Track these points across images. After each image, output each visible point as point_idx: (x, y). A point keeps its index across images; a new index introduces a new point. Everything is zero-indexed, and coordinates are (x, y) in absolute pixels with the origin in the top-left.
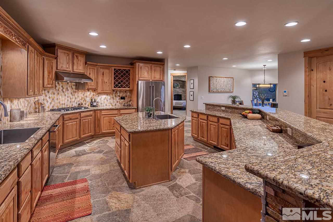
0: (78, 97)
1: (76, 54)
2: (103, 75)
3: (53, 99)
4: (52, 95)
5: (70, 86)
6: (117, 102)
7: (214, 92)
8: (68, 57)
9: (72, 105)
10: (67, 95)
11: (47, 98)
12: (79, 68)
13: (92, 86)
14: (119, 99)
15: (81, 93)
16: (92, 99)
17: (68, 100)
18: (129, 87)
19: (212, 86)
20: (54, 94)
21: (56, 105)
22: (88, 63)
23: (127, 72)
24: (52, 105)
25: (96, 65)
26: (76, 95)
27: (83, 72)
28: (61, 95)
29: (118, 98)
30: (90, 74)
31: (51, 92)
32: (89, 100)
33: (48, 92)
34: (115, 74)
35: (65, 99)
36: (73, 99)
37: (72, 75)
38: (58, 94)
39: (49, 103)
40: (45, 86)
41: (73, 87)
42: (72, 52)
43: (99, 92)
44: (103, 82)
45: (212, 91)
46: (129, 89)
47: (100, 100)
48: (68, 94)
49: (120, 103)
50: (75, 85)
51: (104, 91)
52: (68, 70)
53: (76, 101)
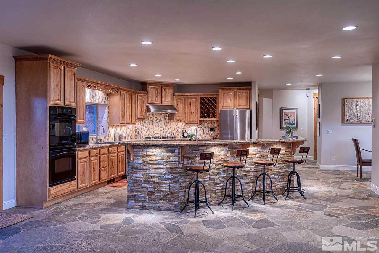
0: (171, 127)
1: (164, 88)
2: (190, 104)
3: (149, 129)
4: (148, 125)
5: (164, 117)
6: (207, 134)
7: (351, 123)
8: (157, 92)
9: (165, 135)
10: (160, 126)
11: (144, 127)
12: (167, 100)
13: (180, 116)
14: (209, 131)
15: (174, 124)
16: (183, 130)
17: (161, 130)
18: (216, 118)
19: (347, 114)
20: (149, 124)
21: (151, 134)
22: (175, 94)
23: (214, 100)
24: (148, 134)
25: (184, 95)
26: (169, 125)
27: (171, 103)
28: (155, 125)
29: (208, 129)
30: (178, 105)
31: (147, 122)
32: (181, 131)
33: (145, 122)
34: (201, 103)
35: (159, 129)
36: (166, 129)
37: (162, 107)
38: (153, 124)
39: (145, 132)
40: (138, 117)
41: (166, 118)
42: (161, 86)
43: (187, 122)
44: (190, 112)
45: (347, 121)
46: (215, 119)
47: (191, 131)
48: (161, 124)
49: (210, 135)
50: (168, 115)
51: (191, 122)
52: (156, 102)
53: (168, 132)
